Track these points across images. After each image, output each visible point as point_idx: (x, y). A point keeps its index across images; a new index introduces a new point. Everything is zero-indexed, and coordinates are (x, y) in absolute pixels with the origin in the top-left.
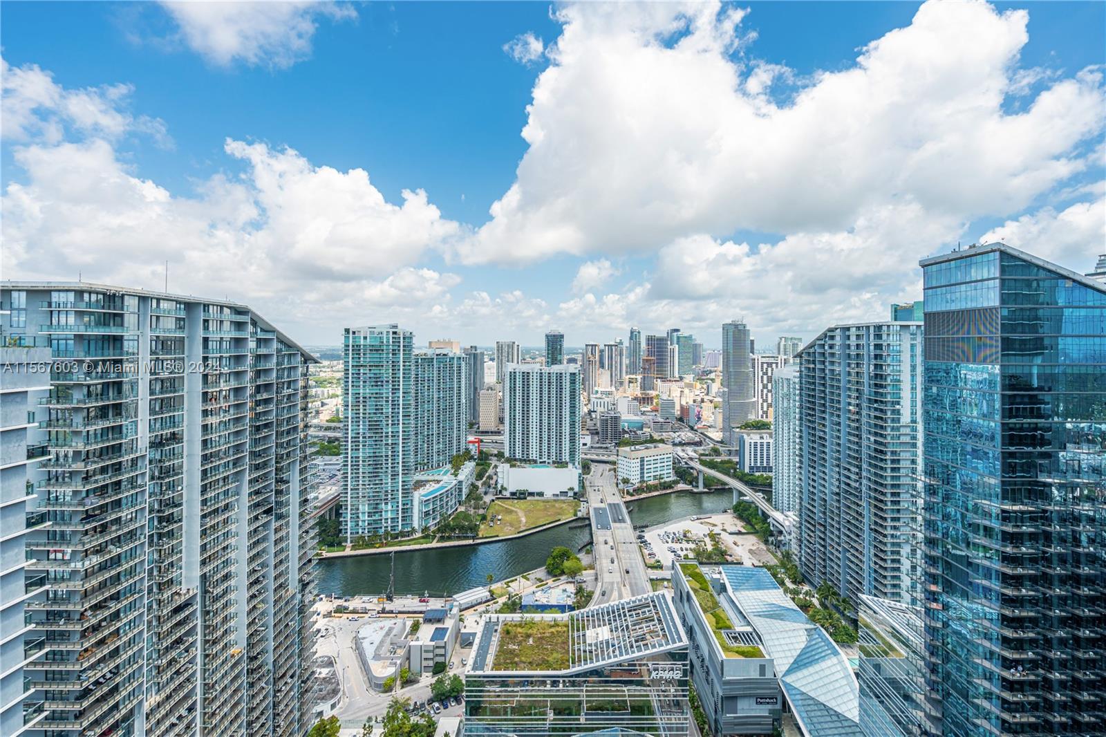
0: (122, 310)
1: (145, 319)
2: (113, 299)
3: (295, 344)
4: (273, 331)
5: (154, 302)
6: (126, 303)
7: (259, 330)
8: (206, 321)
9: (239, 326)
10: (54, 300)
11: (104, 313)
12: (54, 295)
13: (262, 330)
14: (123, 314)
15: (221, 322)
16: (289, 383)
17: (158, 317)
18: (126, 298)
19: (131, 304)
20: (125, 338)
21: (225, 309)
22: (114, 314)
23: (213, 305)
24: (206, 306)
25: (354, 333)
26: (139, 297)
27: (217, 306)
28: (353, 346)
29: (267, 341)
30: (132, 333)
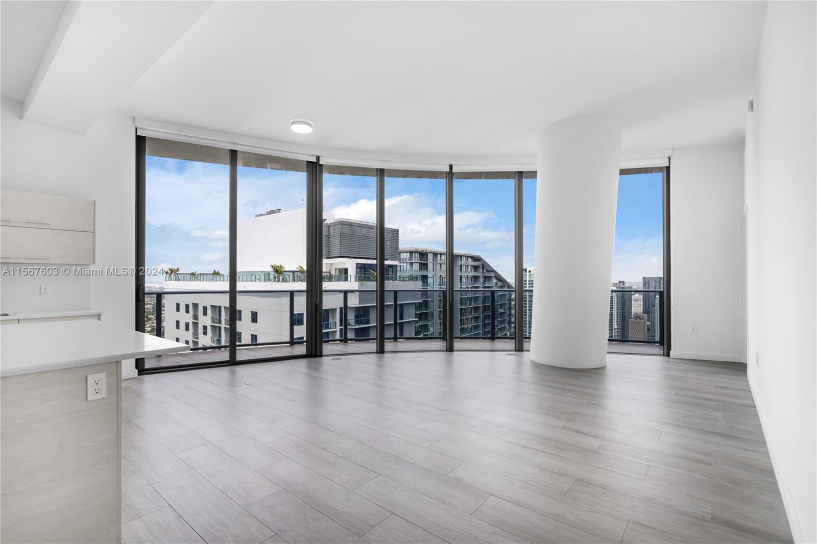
0: (427, 261)
1: (436, 265)
2: (423, 255)
3: (504, 279)
4: (493, 271)
5: (439, 255)
6: (429, 257)
7: (485, 271)
8: (461, 266)
9: (476, 268)
10: (402, 257)
11: (420, 263)
12: (402, 254)
13: (487, 271)
14: (427, 263)
15: (468, 266)
16: (501, 305)
17: (441, 264)
18: (429, 254)
19: (430, 256)
20: (429, 276)
21: (469, 259)
22: (424, 263)
23: (464, 256)
24: (461, 256)
25: (530, 271)
26: (433, 253)
27: (466, 256)
28: (529, 281)
29: (489, 278)
30: (431, 273)
